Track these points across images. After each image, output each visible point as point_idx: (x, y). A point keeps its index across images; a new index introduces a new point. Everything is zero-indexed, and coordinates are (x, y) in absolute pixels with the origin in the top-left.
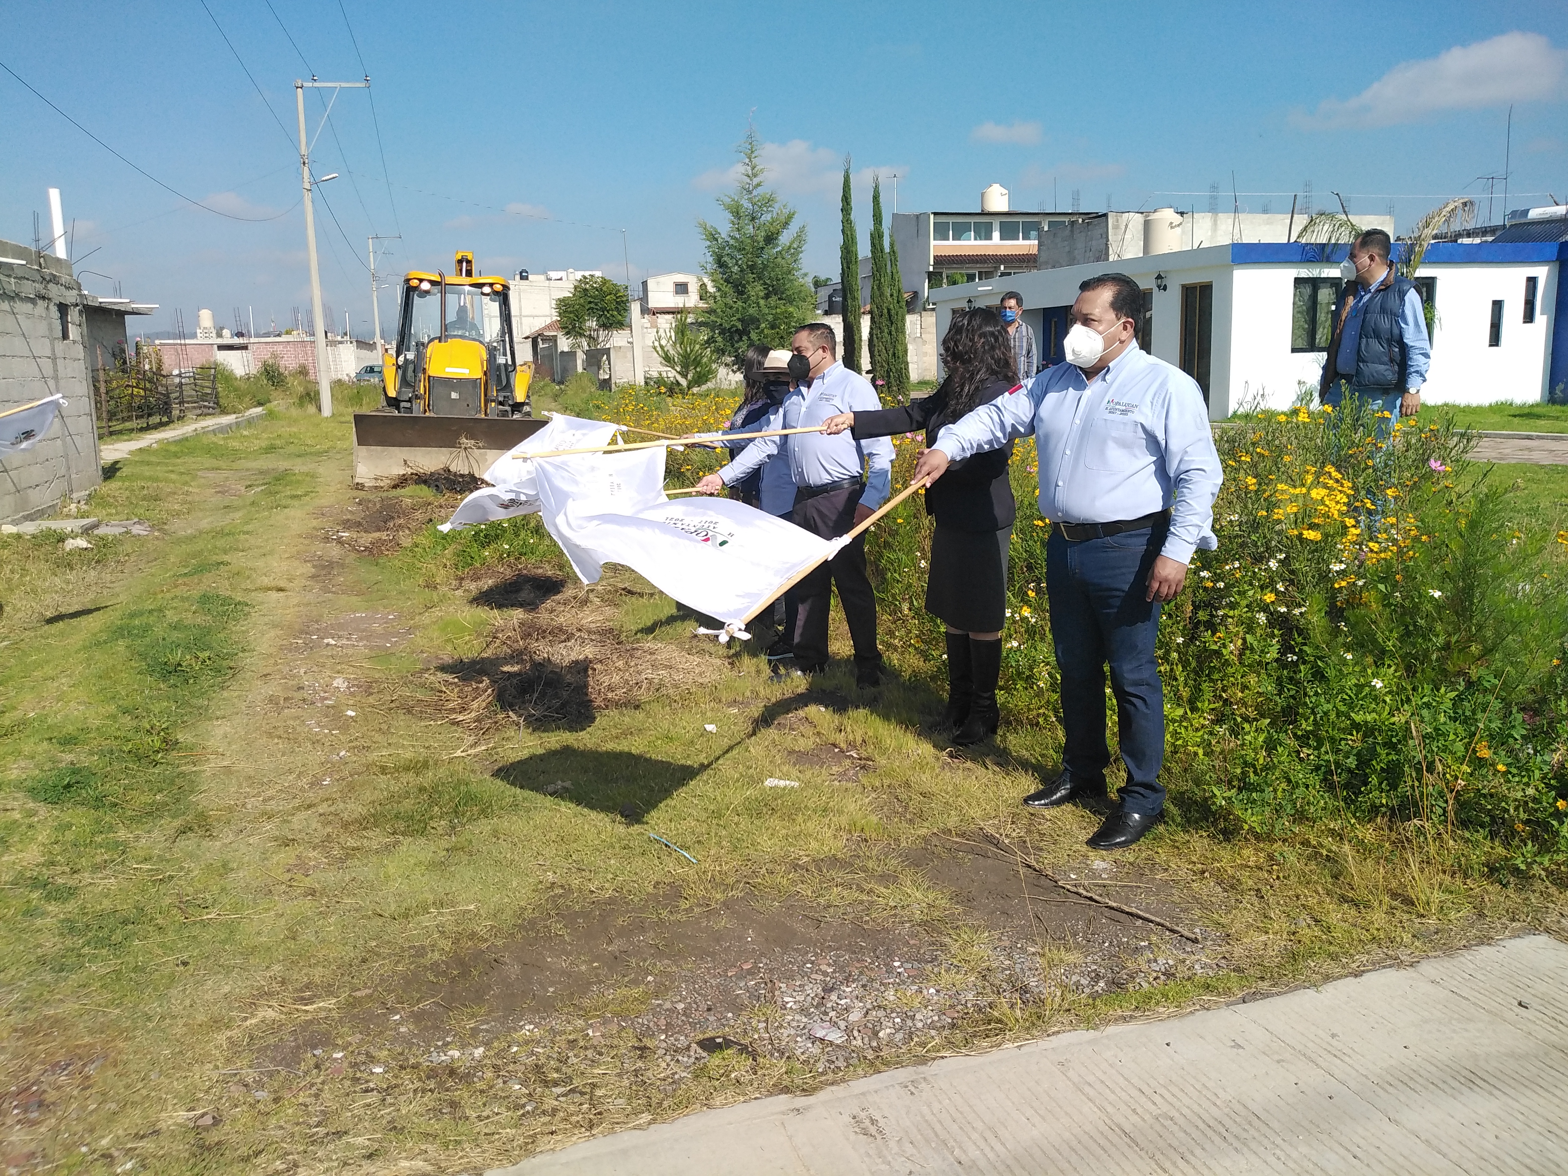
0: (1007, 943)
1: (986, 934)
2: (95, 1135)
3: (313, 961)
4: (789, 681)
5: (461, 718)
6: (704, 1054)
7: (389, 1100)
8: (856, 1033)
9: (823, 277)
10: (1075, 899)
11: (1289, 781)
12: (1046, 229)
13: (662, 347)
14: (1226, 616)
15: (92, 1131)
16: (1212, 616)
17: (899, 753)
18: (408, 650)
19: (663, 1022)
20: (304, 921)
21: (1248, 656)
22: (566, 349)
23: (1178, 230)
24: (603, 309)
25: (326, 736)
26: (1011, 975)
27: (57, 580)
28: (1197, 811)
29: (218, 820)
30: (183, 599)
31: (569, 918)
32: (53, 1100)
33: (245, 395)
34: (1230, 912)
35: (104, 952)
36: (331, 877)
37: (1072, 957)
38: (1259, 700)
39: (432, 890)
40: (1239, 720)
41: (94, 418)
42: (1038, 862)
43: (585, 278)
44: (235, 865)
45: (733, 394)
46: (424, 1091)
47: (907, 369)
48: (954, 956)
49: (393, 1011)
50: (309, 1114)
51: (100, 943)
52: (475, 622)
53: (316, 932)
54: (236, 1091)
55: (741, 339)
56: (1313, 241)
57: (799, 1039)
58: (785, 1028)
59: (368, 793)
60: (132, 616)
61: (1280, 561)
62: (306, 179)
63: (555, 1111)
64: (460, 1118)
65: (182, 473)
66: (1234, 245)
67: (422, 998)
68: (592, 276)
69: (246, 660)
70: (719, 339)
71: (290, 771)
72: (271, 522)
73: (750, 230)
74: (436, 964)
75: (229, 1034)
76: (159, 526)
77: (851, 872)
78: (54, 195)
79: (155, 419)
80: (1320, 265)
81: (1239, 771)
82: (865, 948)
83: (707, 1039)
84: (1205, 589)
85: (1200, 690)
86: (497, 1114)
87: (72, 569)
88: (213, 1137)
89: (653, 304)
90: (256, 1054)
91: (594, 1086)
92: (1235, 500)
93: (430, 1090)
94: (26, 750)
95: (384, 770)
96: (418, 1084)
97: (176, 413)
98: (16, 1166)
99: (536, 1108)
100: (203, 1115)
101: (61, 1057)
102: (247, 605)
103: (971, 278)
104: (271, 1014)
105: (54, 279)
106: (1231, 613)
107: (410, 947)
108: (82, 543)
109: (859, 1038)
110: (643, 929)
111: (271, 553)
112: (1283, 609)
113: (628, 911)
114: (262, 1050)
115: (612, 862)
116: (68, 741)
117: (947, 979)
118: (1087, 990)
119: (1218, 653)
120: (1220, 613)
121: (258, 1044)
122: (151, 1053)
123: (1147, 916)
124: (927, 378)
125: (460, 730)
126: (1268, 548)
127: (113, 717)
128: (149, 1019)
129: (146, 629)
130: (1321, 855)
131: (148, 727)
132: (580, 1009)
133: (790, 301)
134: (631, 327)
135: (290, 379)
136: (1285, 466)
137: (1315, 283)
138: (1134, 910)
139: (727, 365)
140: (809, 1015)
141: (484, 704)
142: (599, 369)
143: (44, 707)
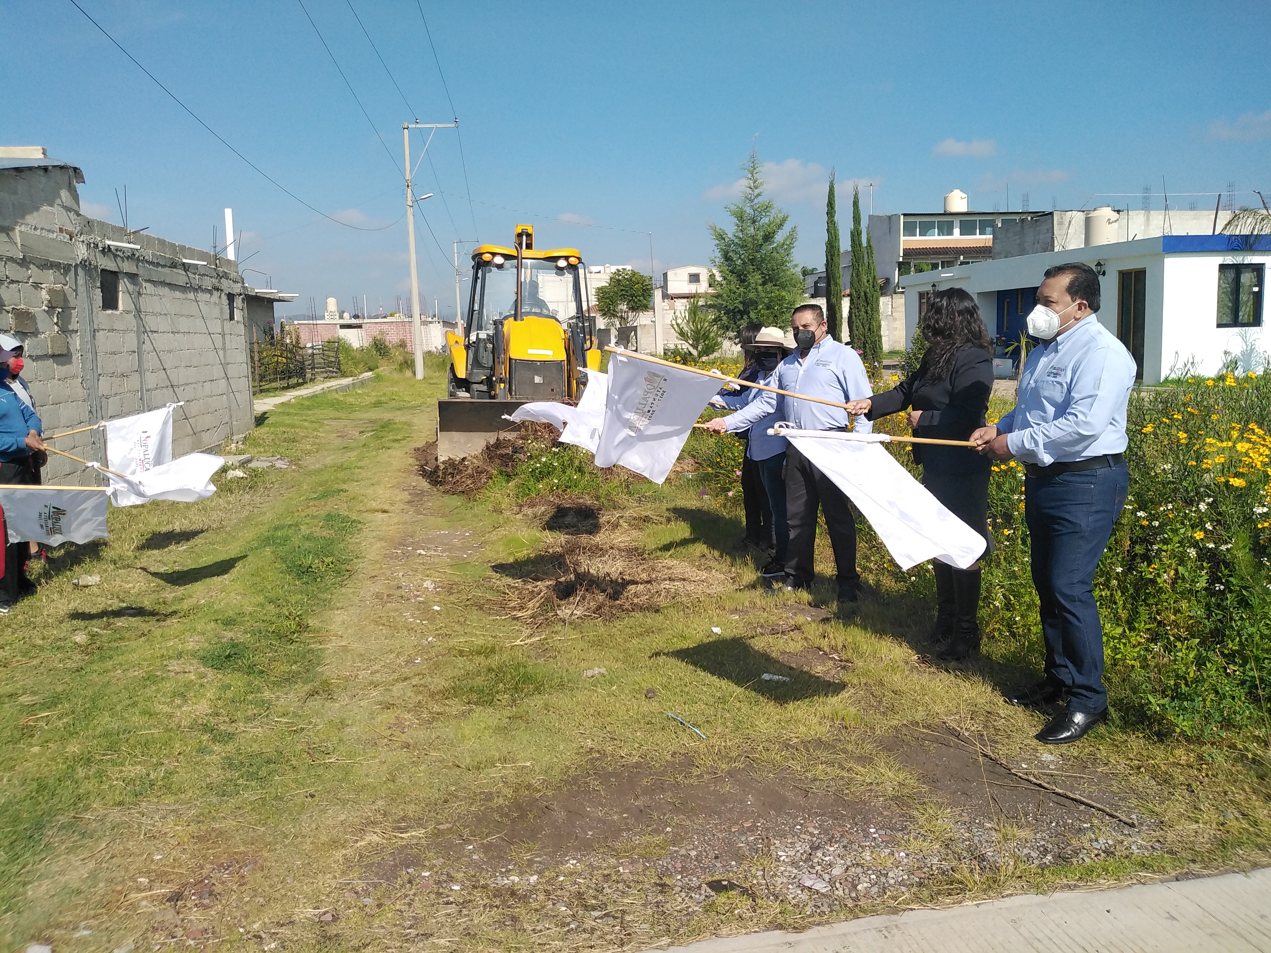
0: (967, 819)
1: (949, 810)
2: (249, 920)
3: (407, 799)
4: (781, 594)
5: (520, 614)
6: (713, 893)
7: (465, 912)
8: (838, 885)
9: (810, 268)
10: (1025, 785)
11: (1217, 692)
12: (1000, 225)
13: (678, 325)
14: (1160, 550)
15: (247, 917)
16: (1148, 550)
17: (874, 657)
18: (480, 560)
19: (679, 865)
20: (401, 768)
21: (1181, 586)
22: (603, 327)
23: (1115, 225)
24: (632, 295)
25: (418, 625)
26: (970, 845)
27: (221, 501)
28: (1134, 716)
29: (338, 687)
30: (314, 517)
31: (604, 777)
32: (219, 891)
33: (359, 363)
34: (1163, 802)
35: (253, 783)
36: (422, 734)
37: (1023, 834)
38: (1190, 622)
39: (498, 749)
40: (1172, 638)
41: (250, 379)
42: (993, 753)
43: (618, 270)
44: (350, 722)
45: (736, 362)
46: (491, 907)
47: (880, 341)
48: (921, 827)
49: (467, 842)
50: (403, 919)
51: (252, 776)
52: (532, 540)
53: (410, 777)
54: (350, 897)
55: (742, 318)
56: (1237, 233)
57: (790, 886)
58: (779, 877)
59: (449, 671)
60: (276, 529)
61: (1208, 504)
62: (409, 199)
63: (593, 930)
64: (519, 930)
65: (312, 422)
66: (1164, 237)
67: (490, 833)
68: (624, 269)
69: (360, 565)
70: (725, 318)
71: (391, 651)
72: (378, 460)
73: (751, 231)
74: (500, 807)
75: (344, 852)
76: (295, 461)
77: (834, 753)
78: (228, 212)
79: (294, 381)
80: (1241, 253)
81: (1172, 683)
82: (845, 816)
83: (715, 881)
84: (1142, 527)
85: (1137, 612)
86: (548, 929)
87: (232, 493)
88: (332, 930)
89: (671, 291)
90: (364, 869)
91: (624, 912)
92: (1168, 452)
93: (496, 906)
94: (199, 628)
95: (461, 653)
96: (487, 901)
97: (309, 376)
98: (194, 939)
99: (578, 927)
100: (325, 913)
101: (224, 859)
102: (360, 523)
103: (935, 266)
104: (375, 838)
105: (226, 276)
106: (1165, 548)
107: (481, 793)
108: (239, 473)
109: (841, 889)
110: (663, 790)
111: (378, 483)
112: (1211, 546)
113: (651, 774)
114: (369, 866)
115: (638, 734)
116: (229, 623)
117: (915, 845)
118: (1036, 862)
119: (1153, 582)
120: (1155, 547)
121: (366, 861)
122: (287, 863)
123: (1090, 802)
124: (897, 349)
125: (519, 624)
126: (1197, 493)
127: (262, 605)
128: (286, 837)
129: (286, 539)
130: (1247, 758)
131: (287, 614)
132: (613, 850)
133: (783, 287)
134: (654, 309)
135: (393, 351)
136: (1213, 423)
137: (1238, 269)
138: (1078, 797)
139: (730, 339)
140: (798, 867)
141: (538, 604)
142: (628, 343)
143: (212, 596)
